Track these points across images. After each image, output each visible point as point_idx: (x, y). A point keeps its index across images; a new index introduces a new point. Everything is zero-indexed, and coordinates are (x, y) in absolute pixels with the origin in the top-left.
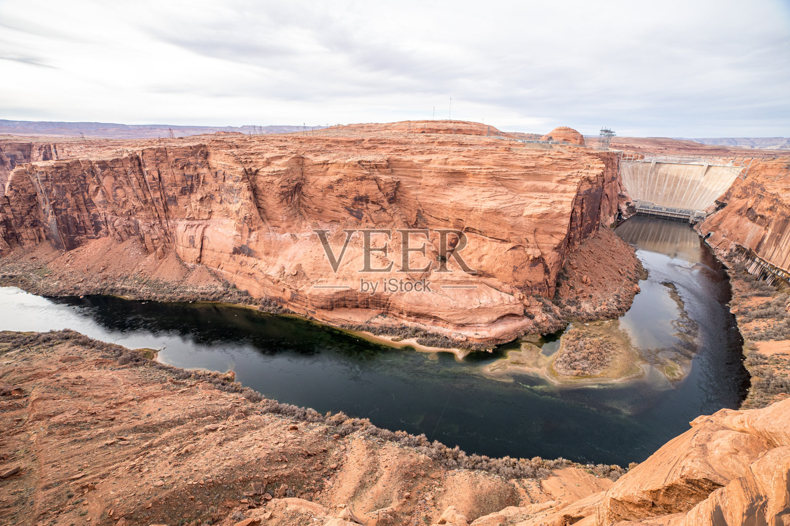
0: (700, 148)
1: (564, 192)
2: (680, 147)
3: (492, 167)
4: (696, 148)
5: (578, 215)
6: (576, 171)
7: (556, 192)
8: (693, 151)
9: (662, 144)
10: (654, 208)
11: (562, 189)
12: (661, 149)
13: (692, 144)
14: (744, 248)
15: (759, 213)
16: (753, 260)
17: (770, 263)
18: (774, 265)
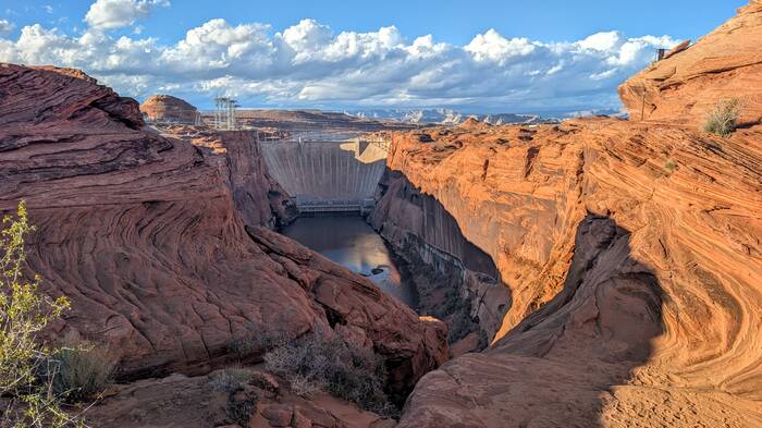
0: (353, 122)
4: (348, 122)
9: (313, 118)
10: (319, 203)
12: (313, 125)
13: (345, 118)
14: (414, 235)
15: (413, 192)
16: (424, 248)
17: (436, 247)
18: (439, 248)
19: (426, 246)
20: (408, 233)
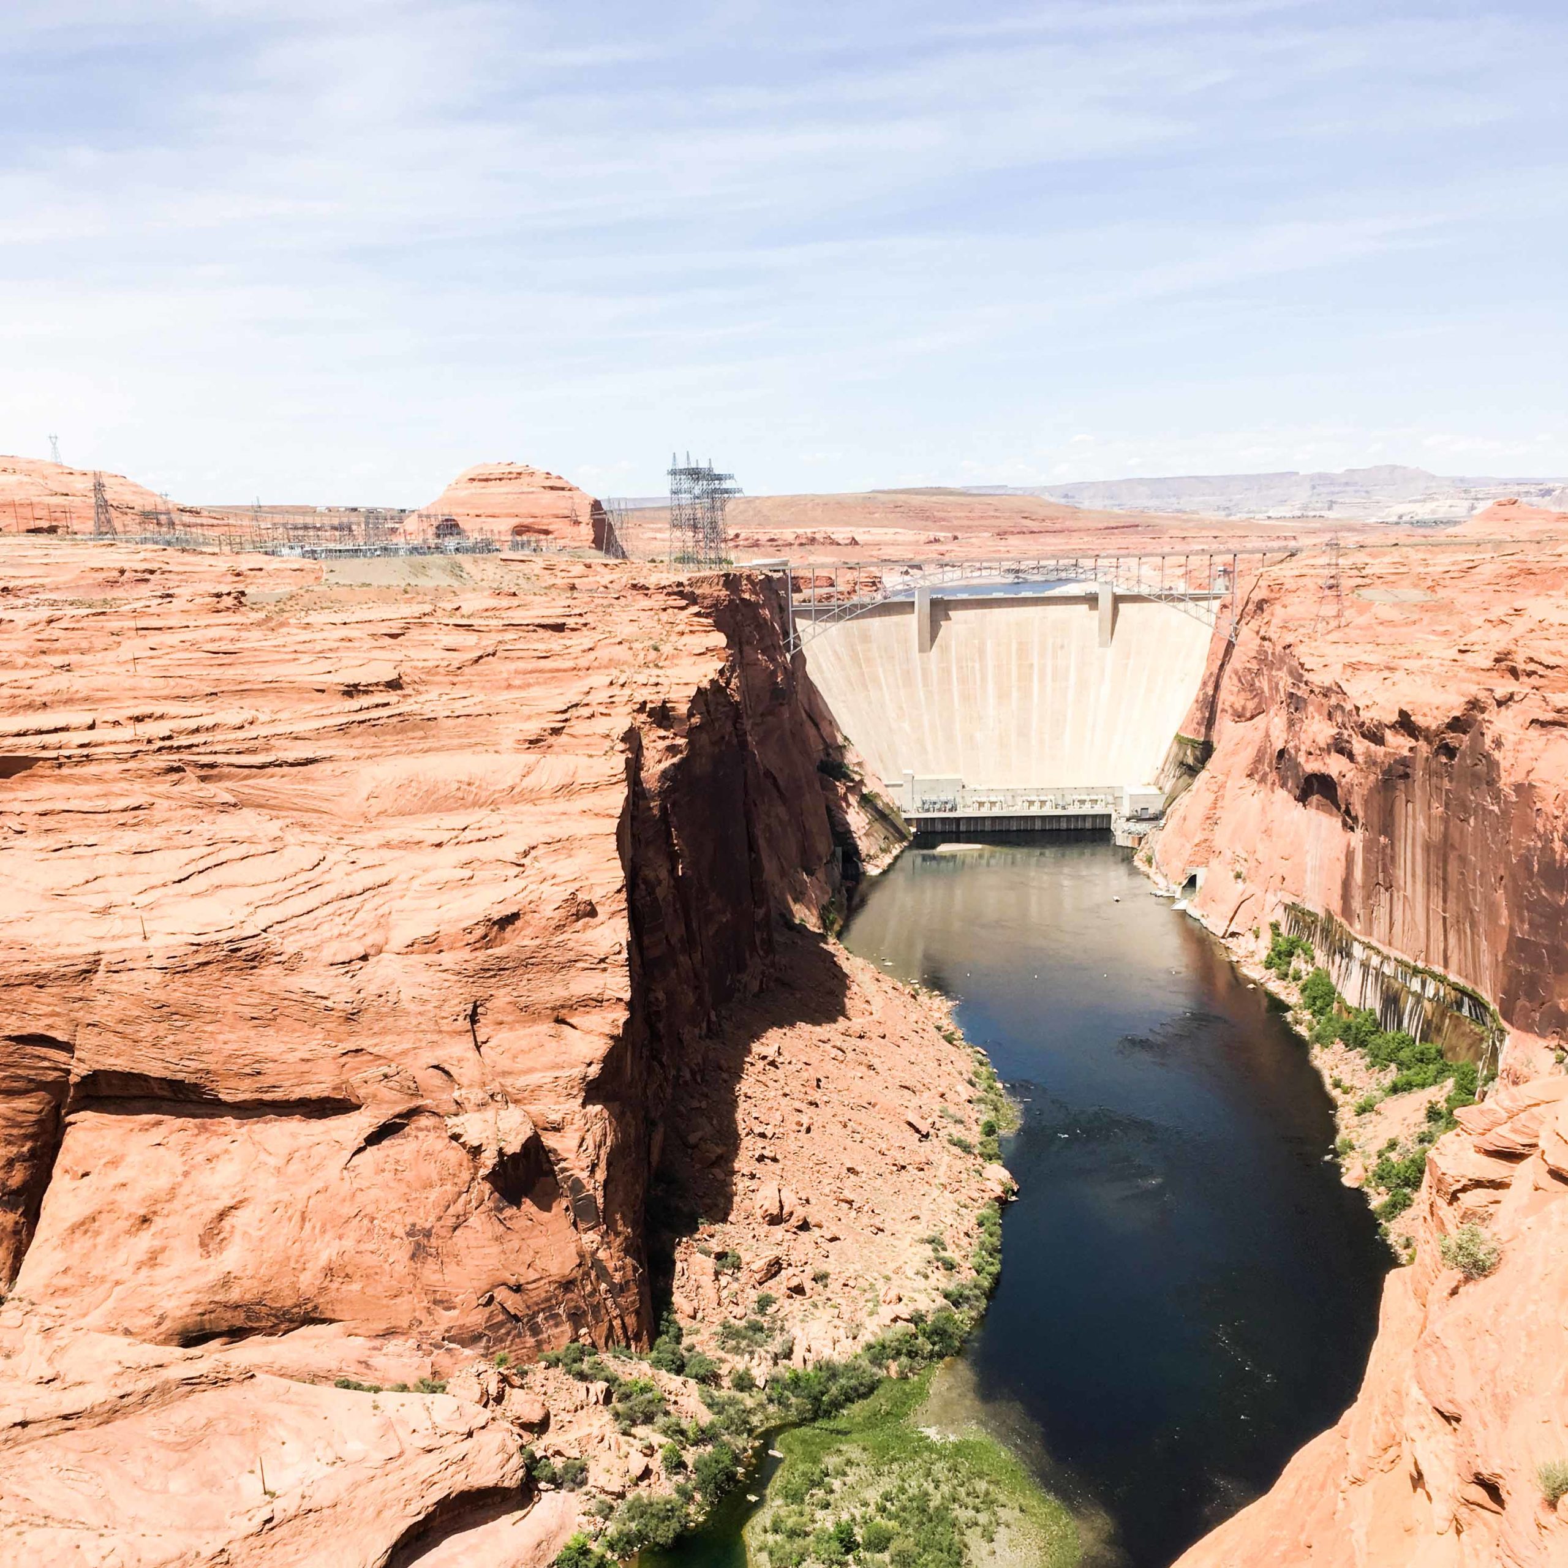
0: (1068, 524)
1: (567, 790)
3: (158, 710)
5: (660, 892)
6: (599, 679)
7: (532, 797)
8: (1050, 539)
9: (937, 519)
11: (559, 780)
13: (1041, 510)
14: (1310, 913)
15: (1311, 766)
16: (1349, 955)
17: (1394, 953)
18: (1406, 958)
19: (1357, 950)
20: (1286, 907)
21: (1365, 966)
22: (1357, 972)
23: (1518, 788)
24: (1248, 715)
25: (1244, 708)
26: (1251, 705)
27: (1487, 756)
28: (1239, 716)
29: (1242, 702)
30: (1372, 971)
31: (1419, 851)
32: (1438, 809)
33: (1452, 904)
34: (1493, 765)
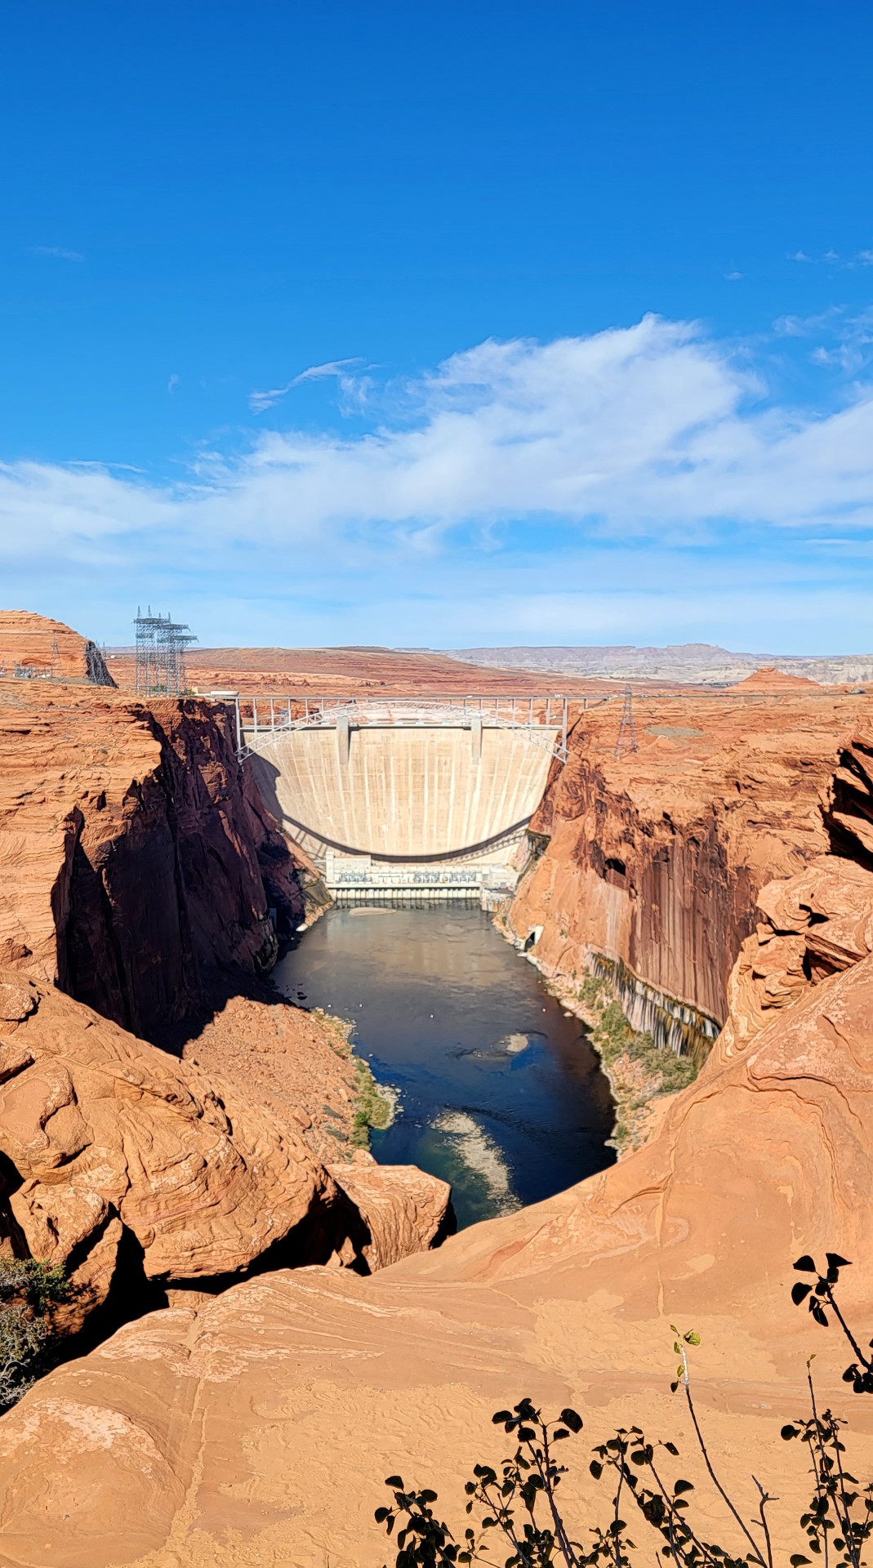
0: (466, 676)
1: (15, 859)
2: (419, 675)
4: (458, 678)
5: (92, 939)
8: (453, 687)
9: (369, 670)
11: (9, 851)
12: (368, 685)
13: (447, 667)
14: (609, 961)
15: (609, 853)
16: (633, 991)
17: (663, 990)
18: (670, 994)
19: (639, 988)
20: (594, 955)
21: (645, 999)
22: (638, 1004)
23: (738, 869)
24: (574, 815)
25: (571, 810)
26: (575, 808)
27: (720, 847)
28: (568, 815)
29: (570, 806)
30: (649, 1004)
31: (677, 915)
32: (689, 883)
33: (699, 955)
34: (722, 852)
